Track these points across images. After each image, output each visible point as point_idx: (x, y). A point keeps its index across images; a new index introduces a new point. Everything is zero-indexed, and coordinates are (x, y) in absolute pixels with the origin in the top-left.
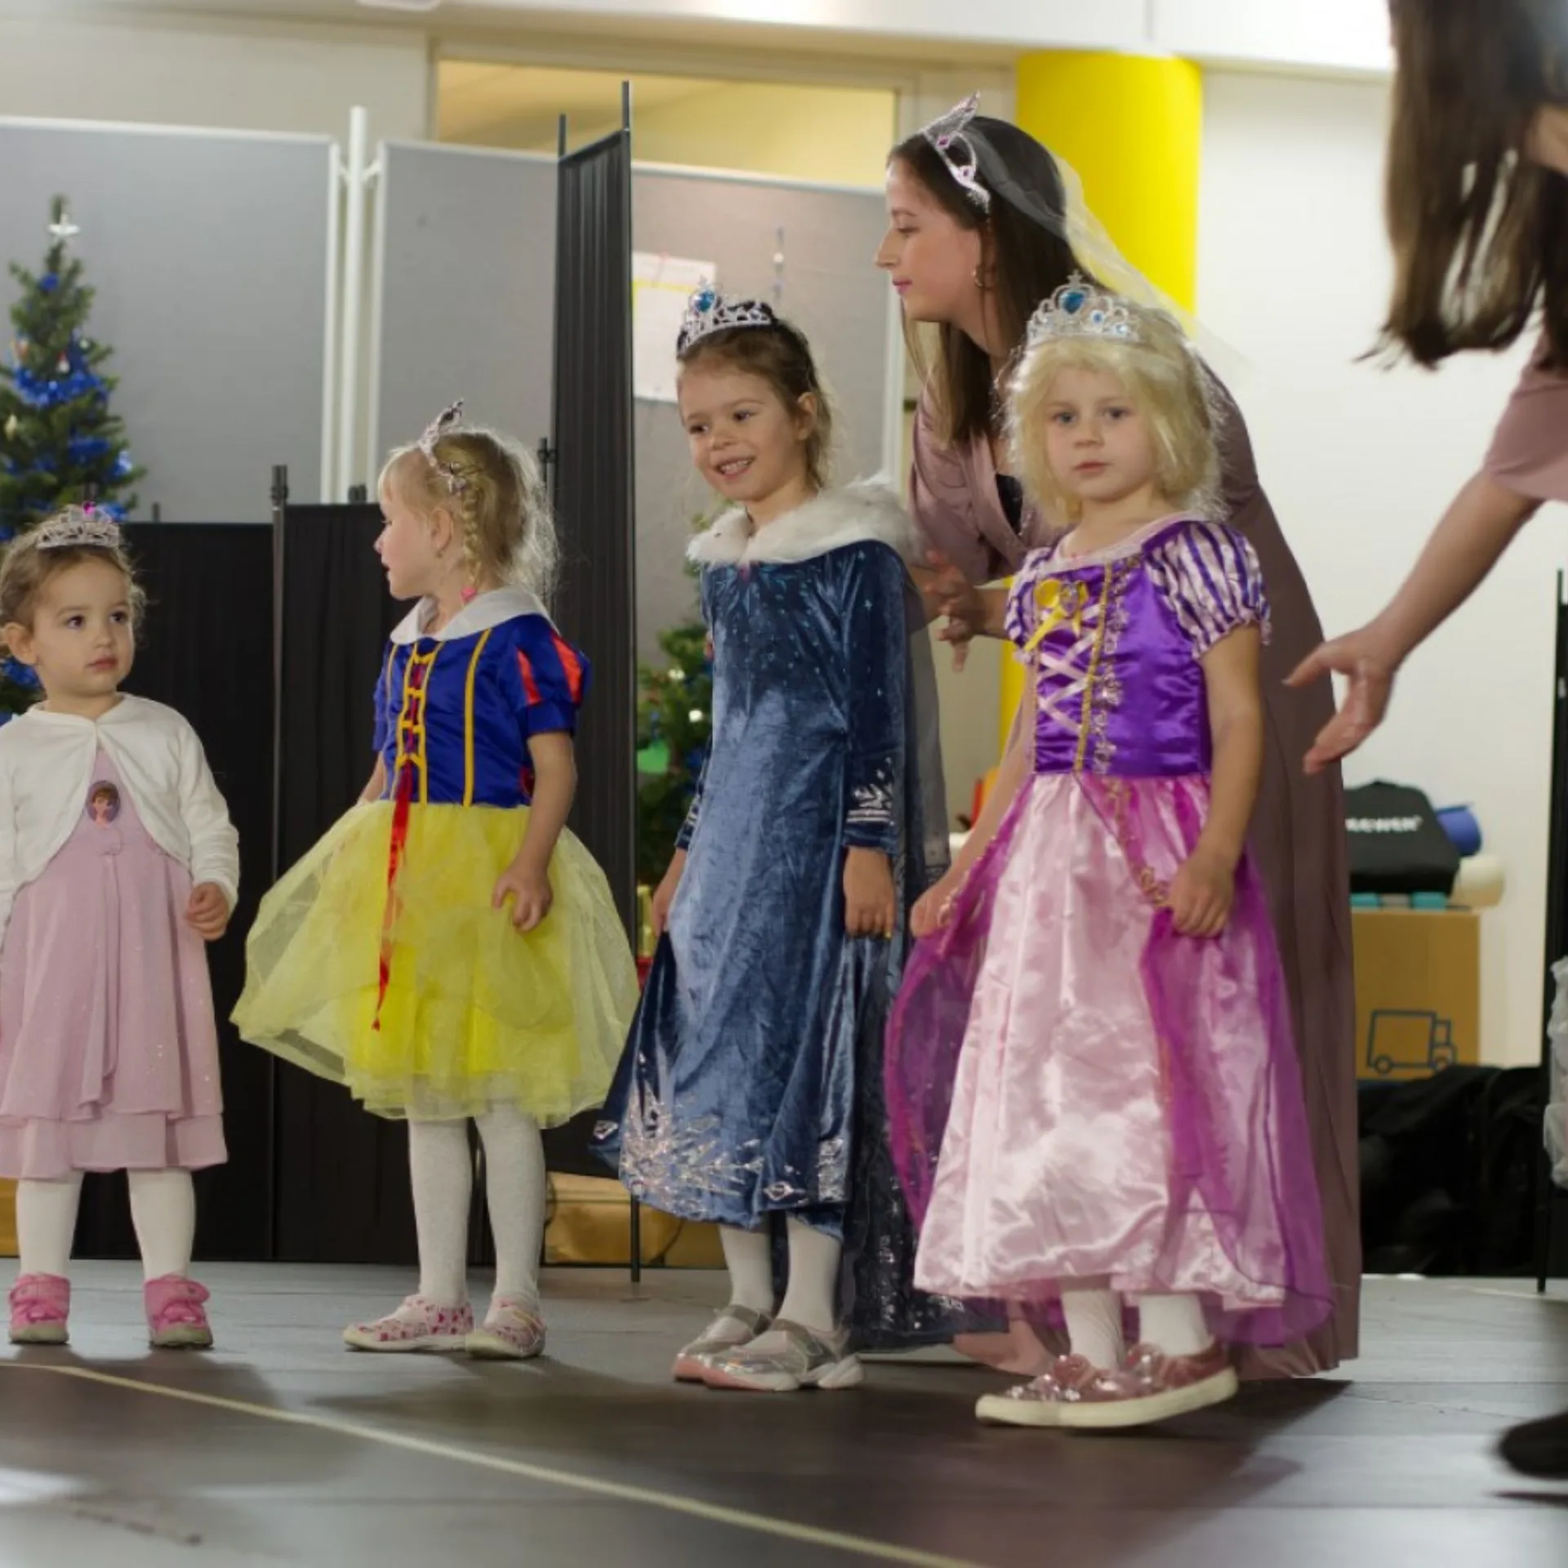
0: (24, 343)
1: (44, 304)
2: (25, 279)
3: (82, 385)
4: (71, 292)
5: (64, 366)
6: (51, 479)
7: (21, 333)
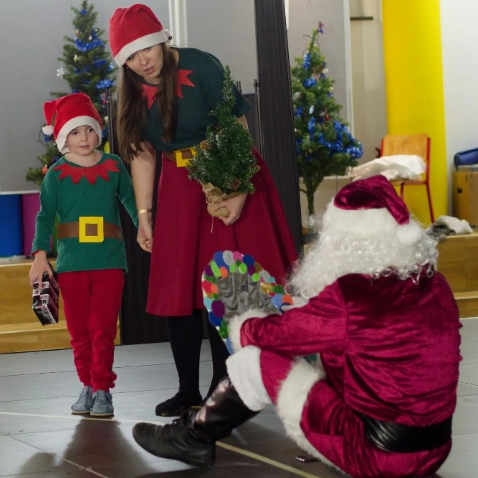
0: (77, 31)
1: (82, 19)
2: (76, 11)
3: (97, 44)
4: (91, 14)
5: (90, 38)
6: (89, 74)
7: (76, 28)
